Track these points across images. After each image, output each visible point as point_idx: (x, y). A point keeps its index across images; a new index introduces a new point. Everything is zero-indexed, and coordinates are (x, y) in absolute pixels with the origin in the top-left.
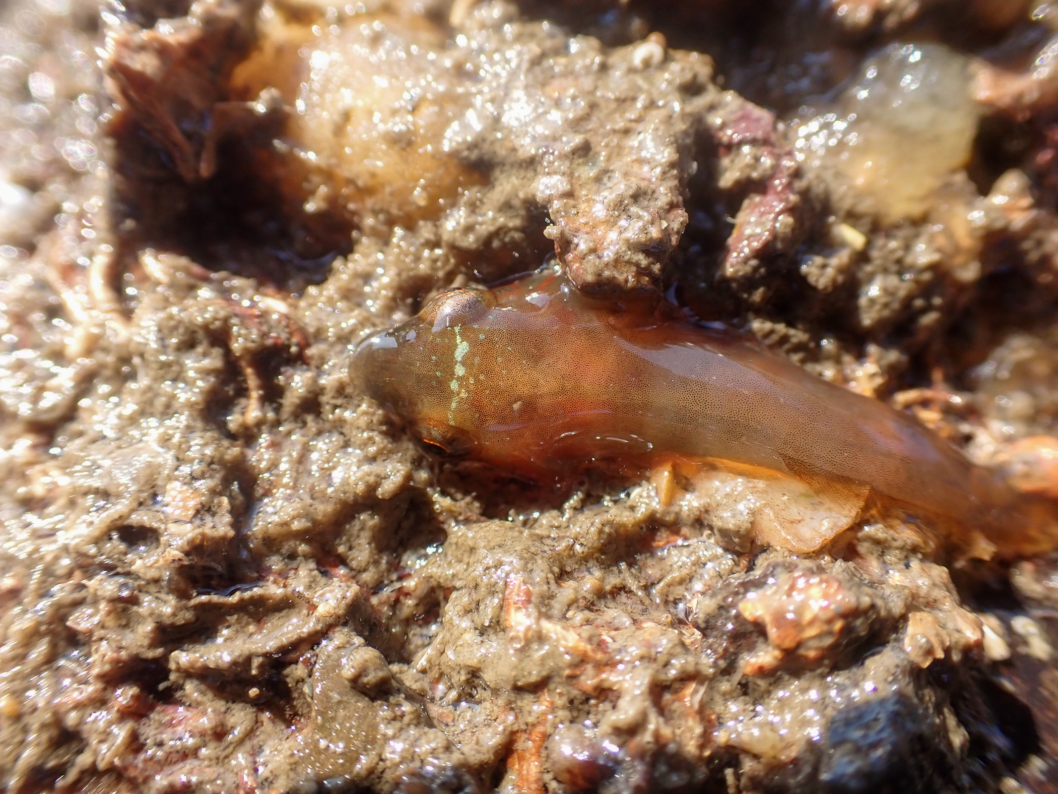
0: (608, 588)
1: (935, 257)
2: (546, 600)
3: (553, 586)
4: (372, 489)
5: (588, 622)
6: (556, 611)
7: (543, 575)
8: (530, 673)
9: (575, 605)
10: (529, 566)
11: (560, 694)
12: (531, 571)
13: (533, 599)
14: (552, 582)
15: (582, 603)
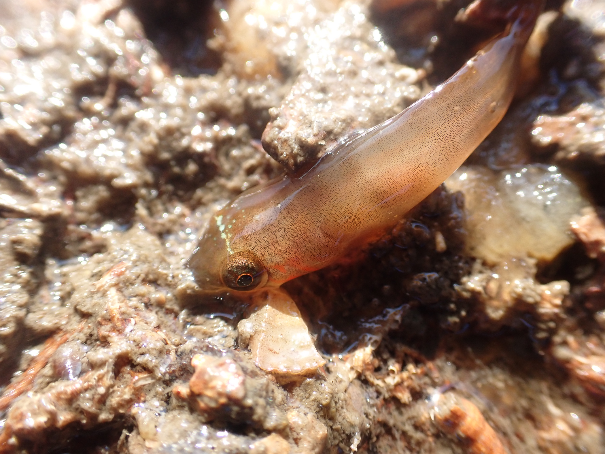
0: (168, 306)
1: (479, 288)
2: (129, 283)
3: (139, 280)
4: (113, 177)
5: (136, 308)
6: (127, 292)
7: (139, 272)
8: (85, 306)
9: (140, 297)
10: (138, 263)
11: (89, 327)
12: (136, 266)
13: (122, 277)
14: (141, 278)
15: (145, 299)
